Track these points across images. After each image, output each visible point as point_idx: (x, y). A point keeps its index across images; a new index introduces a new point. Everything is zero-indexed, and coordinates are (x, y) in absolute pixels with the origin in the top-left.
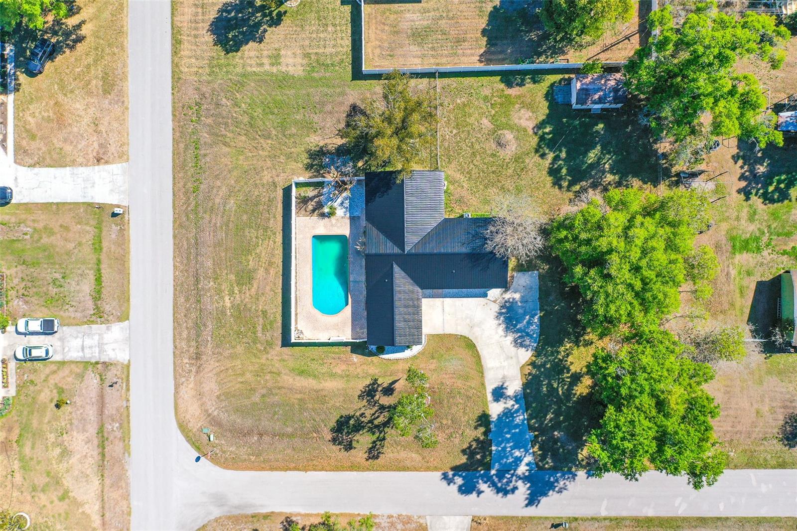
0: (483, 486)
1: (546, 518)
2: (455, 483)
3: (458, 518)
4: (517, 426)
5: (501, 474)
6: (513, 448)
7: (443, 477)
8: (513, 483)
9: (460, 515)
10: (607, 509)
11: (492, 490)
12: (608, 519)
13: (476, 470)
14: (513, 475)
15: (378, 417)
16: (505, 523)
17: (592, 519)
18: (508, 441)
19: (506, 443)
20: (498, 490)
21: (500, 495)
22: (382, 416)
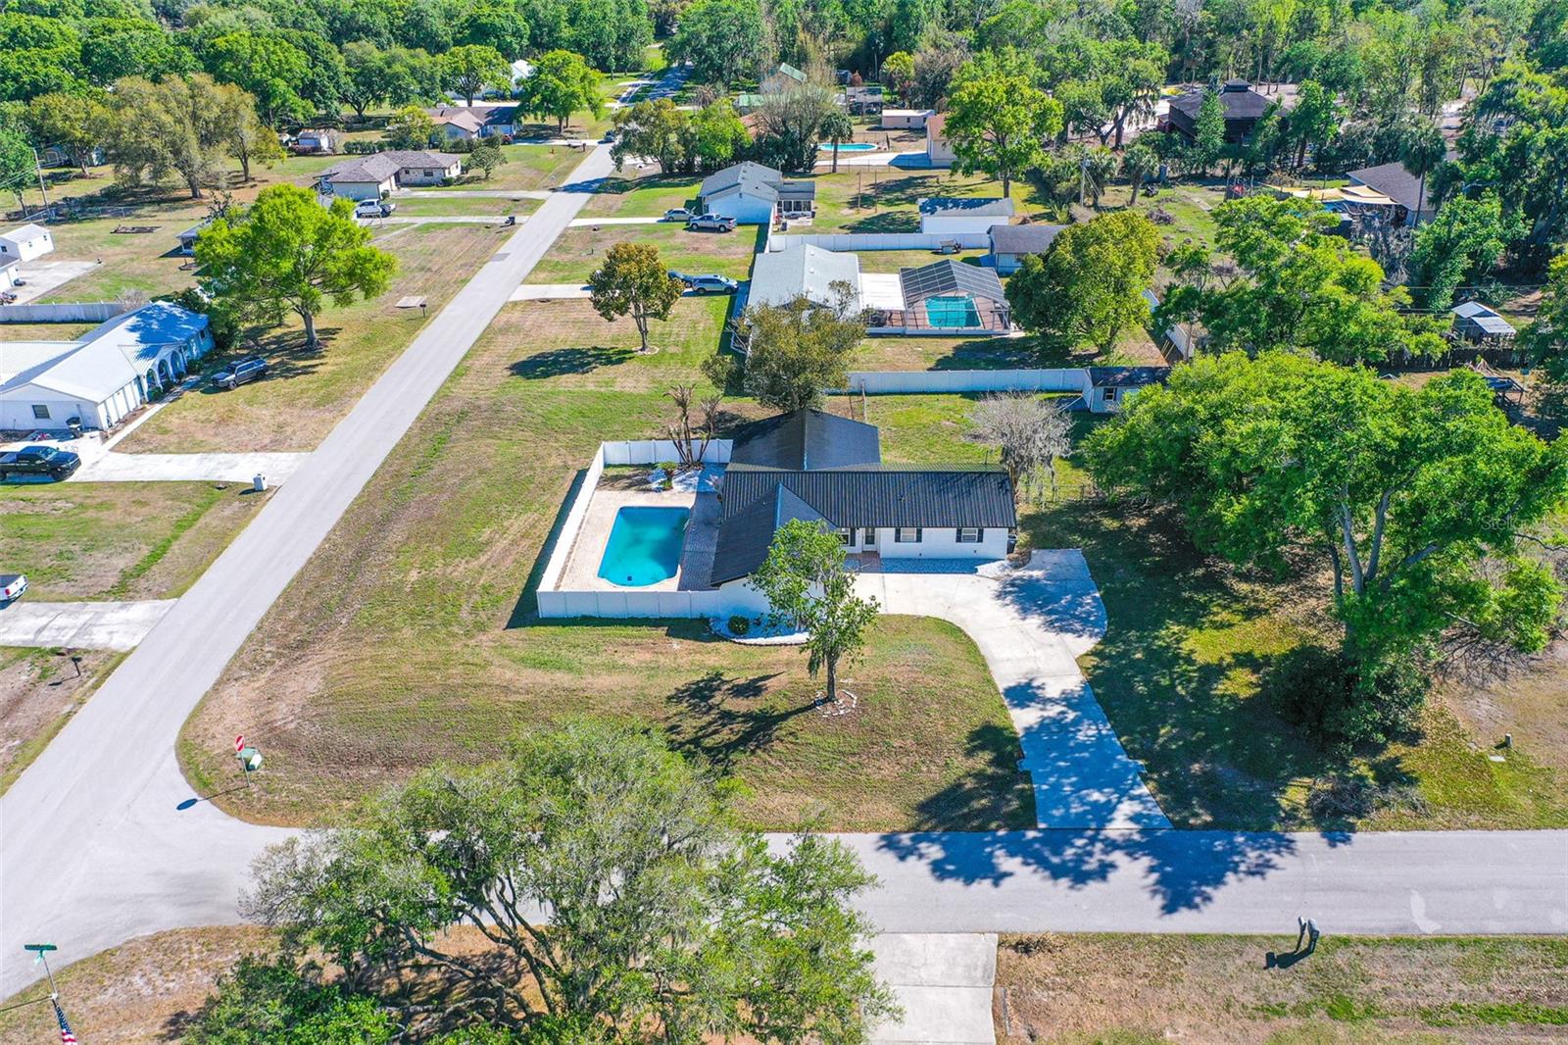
0: (1006, 863)
1: (1245, 939)
2: (921, 856)
3: (951, 939)
4: (1083, 747)
5: (1057, 838)
6: (1077, 788)
7: (883, 843)
8: (1098, 856)
9: (958, 932)
10: (1429, 916)
11: (1035, 871)
12: (1450, 941)
13: (982, 829)
14: (1092, 841)
15: (715, 732)
16: (1108, 951)
17: (1397, 942)
18: (1064, 773)
19: (1059, 778)
20: (1056, 873)
21: (1064, 882)
22: (726, 730)
